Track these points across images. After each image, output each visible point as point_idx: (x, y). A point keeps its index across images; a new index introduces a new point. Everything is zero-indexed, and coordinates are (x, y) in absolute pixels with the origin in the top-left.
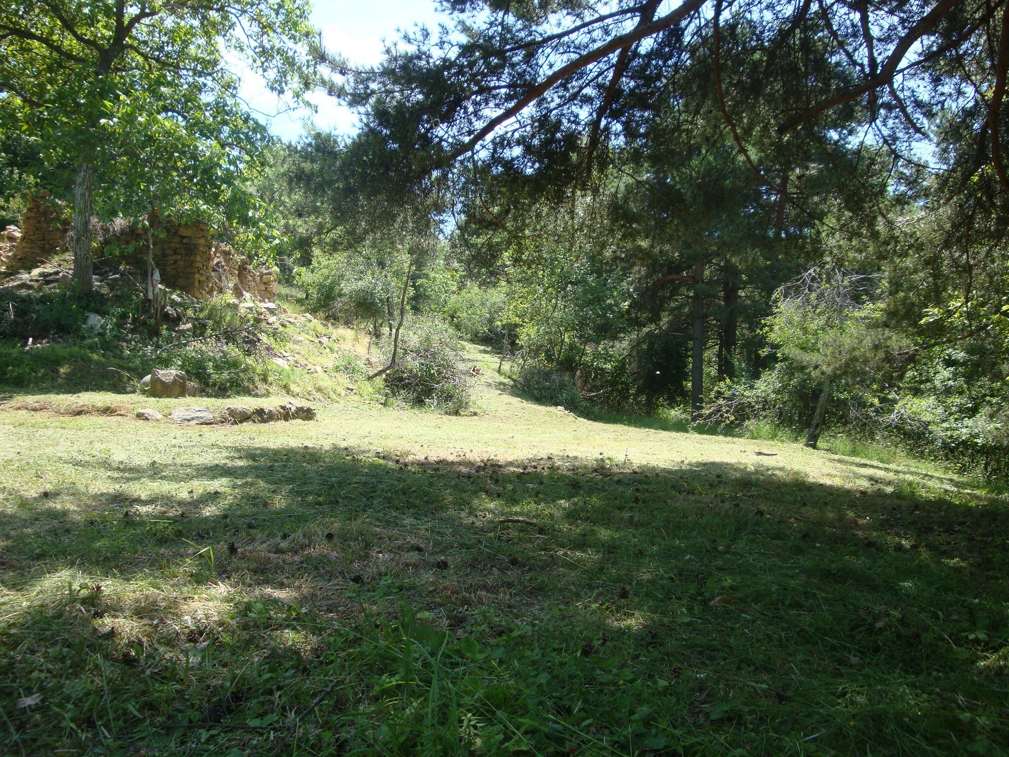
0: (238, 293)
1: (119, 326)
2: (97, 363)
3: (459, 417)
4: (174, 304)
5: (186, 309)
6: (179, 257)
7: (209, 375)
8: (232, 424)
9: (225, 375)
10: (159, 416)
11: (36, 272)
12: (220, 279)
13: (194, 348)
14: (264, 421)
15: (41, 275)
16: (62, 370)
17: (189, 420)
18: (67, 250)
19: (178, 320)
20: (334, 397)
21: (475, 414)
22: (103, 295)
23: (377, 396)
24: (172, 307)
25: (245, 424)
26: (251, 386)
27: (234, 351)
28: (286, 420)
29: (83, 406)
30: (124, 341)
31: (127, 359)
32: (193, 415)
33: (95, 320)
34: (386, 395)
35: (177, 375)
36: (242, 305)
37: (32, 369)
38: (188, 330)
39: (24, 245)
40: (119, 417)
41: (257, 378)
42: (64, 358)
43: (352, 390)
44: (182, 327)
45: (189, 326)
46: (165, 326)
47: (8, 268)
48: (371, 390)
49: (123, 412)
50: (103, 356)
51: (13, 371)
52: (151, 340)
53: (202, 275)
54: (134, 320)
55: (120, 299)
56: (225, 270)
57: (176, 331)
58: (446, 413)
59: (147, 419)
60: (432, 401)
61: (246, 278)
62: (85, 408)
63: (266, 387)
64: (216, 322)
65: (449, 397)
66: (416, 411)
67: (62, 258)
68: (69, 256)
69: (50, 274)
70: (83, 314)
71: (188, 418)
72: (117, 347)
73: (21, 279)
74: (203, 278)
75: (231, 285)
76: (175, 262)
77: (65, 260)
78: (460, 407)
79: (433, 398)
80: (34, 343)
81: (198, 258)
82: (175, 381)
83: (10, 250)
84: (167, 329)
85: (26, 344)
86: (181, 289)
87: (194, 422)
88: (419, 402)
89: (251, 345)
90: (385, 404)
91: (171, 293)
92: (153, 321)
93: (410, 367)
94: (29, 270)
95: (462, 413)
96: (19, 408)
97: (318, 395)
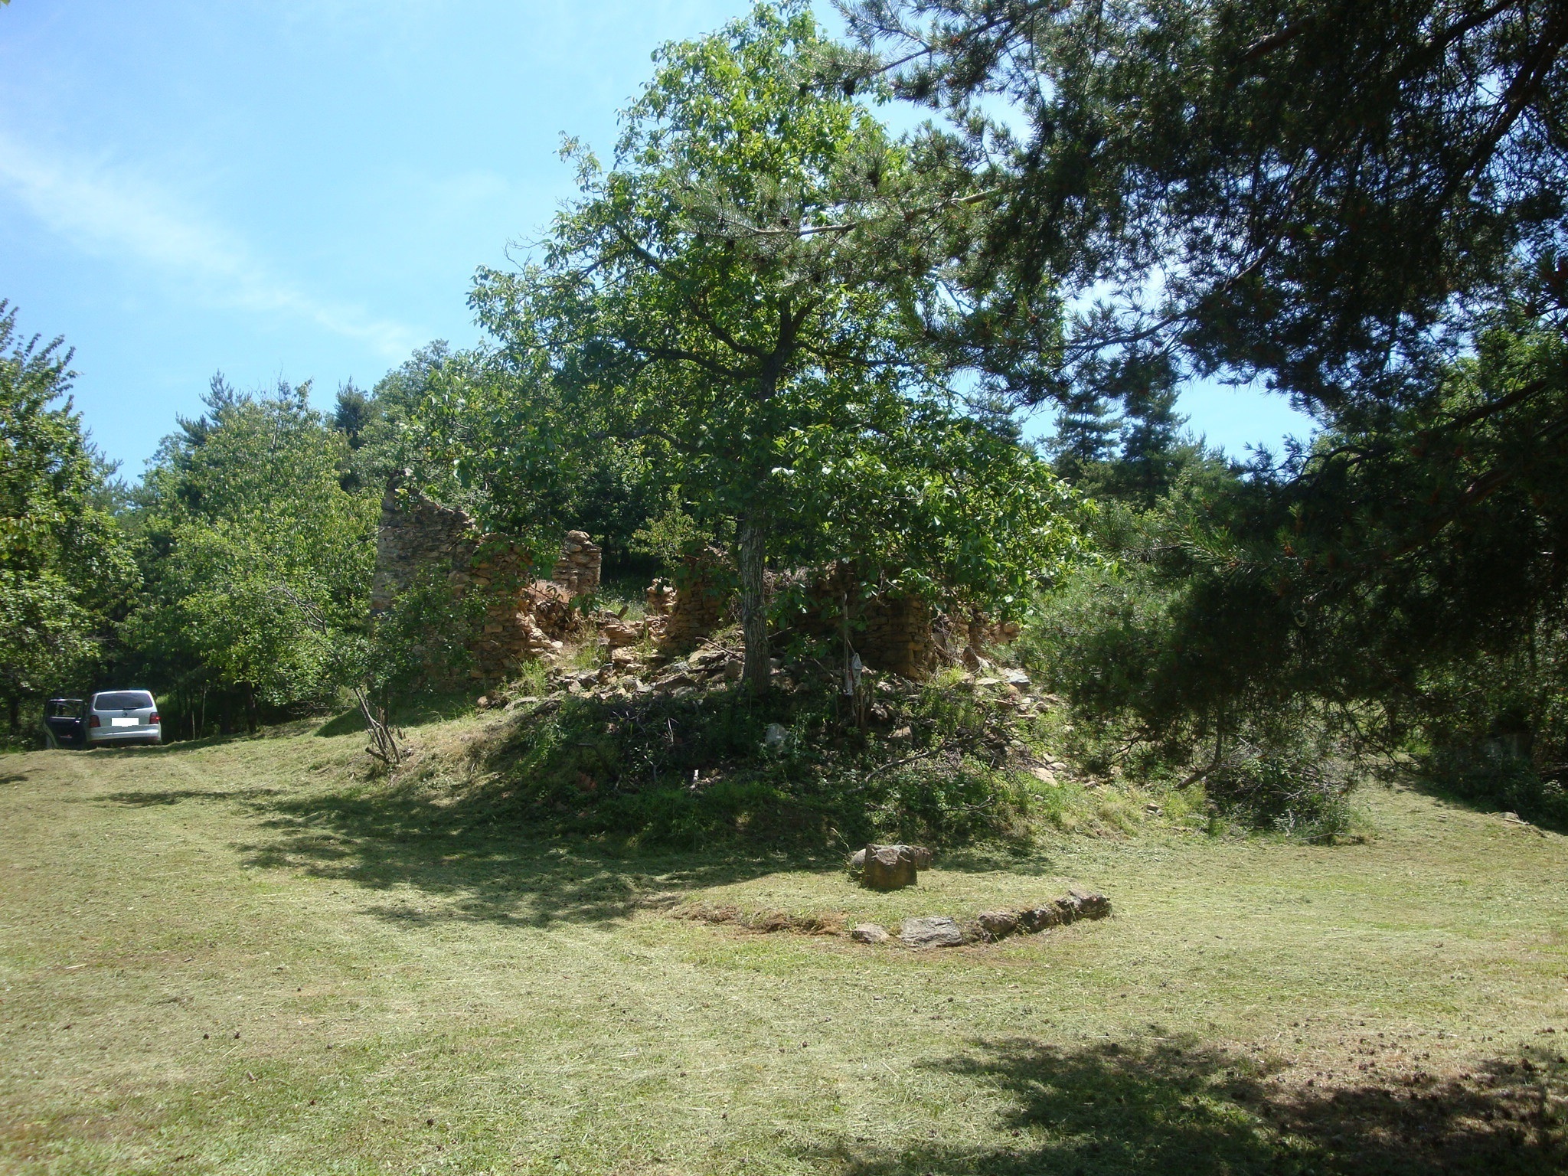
0: (971, 663)
1: (810, 738)
2: (786, 805)
3: (1333, 849)
4: (884, 697)
5: (899, 705)
6: (883, 620)
7: (941, 813)
8: (989, 942)
9: (965, 810)
10: (884, 936)
11: (695, 656)
12: (943, 644)
13: (915, 767)
14: (1035, 930)
15: (702, 661)
16: (740, 820)
17: (926, 941)
18: (733, 621)
19: (889, 723)
20: (1129, 825)
21: (1360, 841)
22: (786, 691)
23: (1196, 816)
24: (880, 702)
25: (1007, 940)
26: (1003, 823)
27: (973, 767)
28: (1067, 922)
29: (778, 916)
30: (818, 762)
31: (825, 792)
32: (932, 933)
33: (777, 733)
34: (1210, 813)
35: (902, 853)
36: (979, 682)
37: (701, 821)
38: (906, 738)
39: (679, 617)
40: (828, 937)
41: (1011, 812)
42: (742, 801)
43: (1155, 809)
44: (899, 733)
45: (907, 730)
46: (872, 734)
47: (659, 652)
48: (1184, 807)
49: (833, 928)
50: (792, 791)
51: (679, 826)
52: (854, 757)
53: (917, 642)
54: (830, 728)
55: (809, 697)
56: (949, 629)
57: (888, 740)
58: (1312, 842)
59: (867, 941)
60: (1286, 821)
61: (980, 632)
62: (781, 920)
63: (1025, 822)
64: (945, 721)
65: (1312, 813)
66: (1262, 841)
67: (727, 634)
68: (736, 630)
69: (713, 660)
70: (762, 727)
71: (924, 936)
72: (808, 773)
73: (677, 670)
74: (920, 647)
75: (960, 650)
76: (879, 628)
77: (730, 637)
78: (1333, 827)
79: (1287, 815)
80: (701, 776)
81: (912, 620)
82: (899, 862)
83: (662, 626)
84: (875, 738)
85: (690, 781)
86: (891, 670)
87: (933, 944)
88: (1263, 824)
89: (998, 753)
90: (1210, 831)
91: (877, 678)
92: (855, 730)
93: (1245, 768)
94: (686, 653)
95: (1339, 840)
96: (694, 918)
97: (1104, 826)
